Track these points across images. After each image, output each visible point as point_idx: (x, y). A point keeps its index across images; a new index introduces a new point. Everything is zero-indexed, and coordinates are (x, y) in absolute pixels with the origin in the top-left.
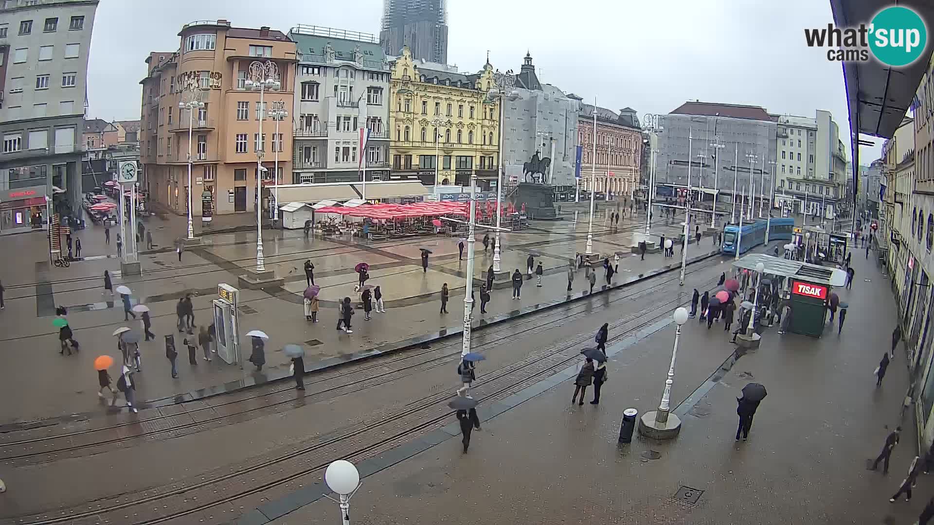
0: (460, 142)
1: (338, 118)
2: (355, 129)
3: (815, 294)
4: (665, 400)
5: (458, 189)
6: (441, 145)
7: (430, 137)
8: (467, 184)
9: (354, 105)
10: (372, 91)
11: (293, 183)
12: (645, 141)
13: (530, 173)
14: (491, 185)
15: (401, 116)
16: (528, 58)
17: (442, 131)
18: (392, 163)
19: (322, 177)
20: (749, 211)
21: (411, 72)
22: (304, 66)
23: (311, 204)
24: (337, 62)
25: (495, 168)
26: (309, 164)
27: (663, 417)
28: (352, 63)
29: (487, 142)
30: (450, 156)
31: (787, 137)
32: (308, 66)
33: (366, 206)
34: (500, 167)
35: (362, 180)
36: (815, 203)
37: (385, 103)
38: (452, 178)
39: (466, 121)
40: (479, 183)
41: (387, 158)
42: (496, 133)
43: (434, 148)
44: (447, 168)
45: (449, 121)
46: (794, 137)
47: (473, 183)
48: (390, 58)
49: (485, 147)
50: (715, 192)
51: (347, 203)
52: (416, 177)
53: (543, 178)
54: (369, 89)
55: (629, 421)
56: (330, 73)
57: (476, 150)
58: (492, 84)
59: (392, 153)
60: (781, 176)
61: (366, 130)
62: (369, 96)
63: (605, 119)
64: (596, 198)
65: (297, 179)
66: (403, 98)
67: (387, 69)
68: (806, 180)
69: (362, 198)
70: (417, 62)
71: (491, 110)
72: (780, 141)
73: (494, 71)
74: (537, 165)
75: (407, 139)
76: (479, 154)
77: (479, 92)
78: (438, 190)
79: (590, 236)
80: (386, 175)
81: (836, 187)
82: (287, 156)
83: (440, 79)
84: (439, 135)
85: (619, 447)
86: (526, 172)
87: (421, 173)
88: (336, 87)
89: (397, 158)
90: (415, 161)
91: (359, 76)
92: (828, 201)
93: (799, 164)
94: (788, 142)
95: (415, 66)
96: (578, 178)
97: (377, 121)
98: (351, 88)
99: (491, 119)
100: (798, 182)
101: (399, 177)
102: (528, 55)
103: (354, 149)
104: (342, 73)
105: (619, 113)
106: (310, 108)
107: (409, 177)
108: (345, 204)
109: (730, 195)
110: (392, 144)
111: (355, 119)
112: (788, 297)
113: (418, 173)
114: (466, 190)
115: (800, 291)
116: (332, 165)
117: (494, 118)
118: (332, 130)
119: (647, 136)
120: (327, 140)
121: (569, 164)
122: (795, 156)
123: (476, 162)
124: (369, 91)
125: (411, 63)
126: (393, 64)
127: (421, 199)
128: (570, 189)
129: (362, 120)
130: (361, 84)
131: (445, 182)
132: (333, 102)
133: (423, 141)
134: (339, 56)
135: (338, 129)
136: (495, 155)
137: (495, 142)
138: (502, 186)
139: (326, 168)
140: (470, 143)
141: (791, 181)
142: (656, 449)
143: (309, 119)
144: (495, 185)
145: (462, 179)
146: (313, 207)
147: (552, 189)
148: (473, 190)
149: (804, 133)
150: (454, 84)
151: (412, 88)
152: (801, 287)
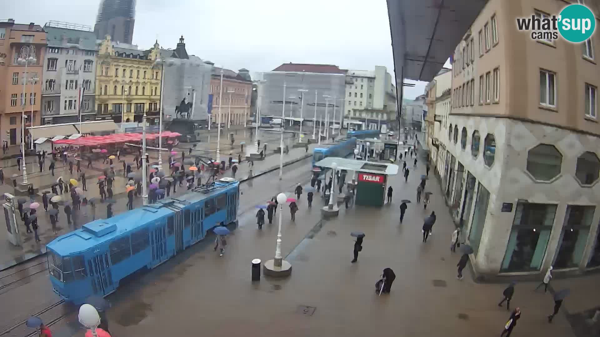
0: (136, 94)
1: (67, 81)
2: (76, 88)
3: (376, 181)
4: (278, 252)
5: (135, 125)
6: (125, 97)
7: (119, 92)
8: (140, 121)
9: (76, 73)
10: (87, 63)
11: (41, 125)
12: (254, 89)
13: (180, 113)
14: (155, 121)
15: (103, 78)
16: (182, 39)
17: (126, 88)
18: (96, 109)
19: (57, 120)
20: (325, 130)
21: (110, 50)
22: (50, 47)
23: (51, 138)
24: (69, 45)
25: (158, 110)
26: (50, 112)
27: (278, 263)
28: (77, 45)
29: (154, 94)
30: (131, 104)
31: (353, 84)
32: (52, 48)
33: (82, 138)
34: (161, 109)
35: (79, 122)
36: (373, 124)
37: (94, 71)
38: (132, 118)
39: (141, 80)
40: (148, 120)
41: (94, 106)
42: (159, 87)
43: (121, 99)
44: (129, 111)
45: (131, 81)
46: (358, 83)
47: (145, 120)
48: (99, 41)
49: (152, 97)
50: (301, 120)
51: (70, 137)
52: (110, 118)
53: (187, 115)
54: (85, 61)
55: (256, 267)
56: (64, 52)
57: (147, 99)
58: (158, 55)
59: (97, 103)
60: (348, 108)
61: (82, 89)
62: (85, 67)
63: (229, 76)
64: (221, 127)
65: (43, 122)
66: (104, 67)
67: (96, 48)
68: (366, 110)
69: (79, 133)
70: (114, 43)
71: (157, 73)
72: (348, 86)
73: (160, 47)
74: (183, 107)
75: (106, 94)
76: (149, 102)
77: (149, 62)
78: (124, 125)
79: (218, 151)
80: (93, 117)
81: (389, 113)
82: (37, 107)
83: (127, 53)
84: (125, 90)
85: (253, 284)
86: (177, 112)
87: (113, 116)
88: (67, 61)
89: (100, 106)
90: (110, 108)
91: (80, 53)
92: (383, 122)
93: (361, 100)
94: (353, 87)
95: (113, 46)
96: (209, 115)
97: (89, 82)
98: (75, 61)
99: (156, 79)
100: (361, 111)
101: (101, 119)
102: (182, 37)
103: (75, 101)
104: (71, 52)
105: (237, 72)
106: (52, 75)
107: (107, 118)
108: (70, 138)
109: (311, 121)
110: (97, 97)
111: (76, 81)
112: (356, 183)
113: (111, 115)
114: (140, 125)
115: (364, 179)
116: (63, 112)
117: (158, 78)
118: (63, 89)
119: (255, 86)
120: (60, 96)
121: (205, 106)
122: (359, 95)
123: (147, 107)
124: (85, 63)
125: (111, 44)
126: (100, 45)
127: (114, 132)
128: (205, 122)
129: (80, 82)
130: (81, 59)
131: (128, 120)
132: (65, 71)
133: (115, 94)
134: (70, 41)
135: (66, 88)
136: (158, 102)
137: (158, 93)
138: (163, 121)
139: (59, 114)
140: (143, 94)
141: (355, 111)
142: (277, 283)
143: (51, 83)
144: (158, 121)
145: (138, 118)
146: (53, 140)
147: (192, 123)
148: (144, 124)
149: (365, 80)
150: (135, 57)
151: (109, 60)
152: (365, 176)
